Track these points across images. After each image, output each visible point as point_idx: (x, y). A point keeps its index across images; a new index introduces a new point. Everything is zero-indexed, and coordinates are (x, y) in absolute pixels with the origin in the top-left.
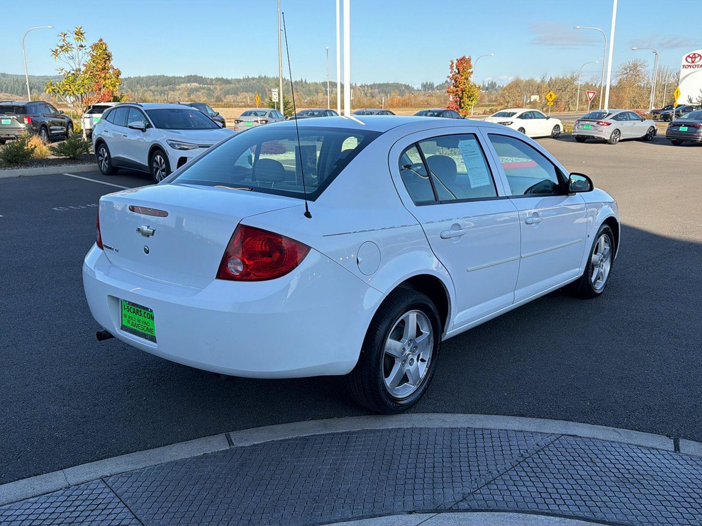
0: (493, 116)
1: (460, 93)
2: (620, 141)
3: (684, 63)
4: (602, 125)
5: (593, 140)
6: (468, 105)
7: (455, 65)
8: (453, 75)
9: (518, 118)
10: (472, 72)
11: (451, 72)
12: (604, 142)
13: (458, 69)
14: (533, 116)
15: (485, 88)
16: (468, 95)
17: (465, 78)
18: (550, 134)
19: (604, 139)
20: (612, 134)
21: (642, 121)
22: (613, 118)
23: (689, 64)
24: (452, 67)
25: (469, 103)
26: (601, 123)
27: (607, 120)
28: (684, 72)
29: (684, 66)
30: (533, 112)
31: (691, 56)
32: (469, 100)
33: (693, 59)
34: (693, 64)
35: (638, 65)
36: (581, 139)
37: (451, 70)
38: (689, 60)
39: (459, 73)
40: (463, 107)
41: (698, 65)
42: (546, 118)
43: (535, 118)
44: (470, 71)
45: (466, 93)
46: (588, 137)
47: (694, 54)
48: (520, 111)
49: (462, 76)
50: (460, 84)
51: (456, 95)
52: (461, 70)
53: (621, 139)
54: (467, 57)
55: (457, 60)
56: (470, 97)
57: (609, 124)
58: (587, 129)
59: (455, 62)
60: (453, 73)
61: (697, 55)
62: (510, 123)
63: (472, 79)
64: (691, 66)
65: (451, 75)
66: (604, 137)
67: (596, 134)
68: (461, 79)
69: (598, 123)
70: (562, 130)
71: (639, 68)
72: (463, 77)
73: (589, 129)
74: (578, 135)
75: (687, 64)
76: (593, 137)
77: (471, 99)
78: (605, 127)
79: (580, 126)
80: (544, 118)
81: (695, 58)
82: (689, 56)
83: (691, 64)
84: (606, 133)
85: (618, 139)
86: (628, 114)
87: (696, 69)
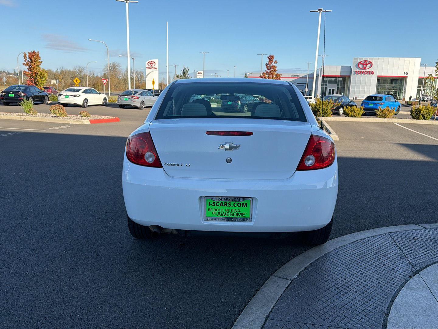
0: (65, 91)
1: (34, 75)
2: (145, 107)
3: (147, 66)
4: (135, 98)
5: (129, 107)
6: (41, 83)
7: (27, 56)
8: (27, 63)
9: (82, 92)
10: (41, 62)
11: (25, 61)
12: (137, 108)
13: (31, 59)
14: (91, 92)
15: (17, 74)
16: (40, 77)
17: (37, 66)
18: (102, 103)
19: (137, 106)
20: (140, 104)
21: (153, 96)
22: (139, 94)
23: (150, 67)
24: (25, 57)
25: (42, 82)
26: (134, 97)
27: (137, 95)
28: (148, 71)
29: (147, 68)
30: (90, 89)
31: (150, 62)
32: (42, 80)
33: (151, 64)
34: (152, 67)
35: (116, 65)
36: (122, 106)
37: (25, 60)
38: (149, 64)
39: (32, 62)
40: (38, 85)
41: (154, 68)
42: (98, 93)
43: (92, 93)
44: (40, 61)
45: (39, 76)
46: (127, 105)
47: (152, 62)
48: (83, 89)
49: (34, 64)
50: (34, 69)
51: (31, 76)
52: (33, 60)
53: (145, 106)
54: (36, 52)
55: (29, 53)
56: (42, 78)
57: (138, 98)
58: (126, 100)
59: (28, 54)
60: (27, 62)
61: (153, 62)
62: (78, 96)
63: (42, 66)
64: (151, 68)
65: (25, 63)
66: (137, 105)
67: (132, 103)
68: (34, 66)
69: (132, 97)
70: (108, 101)
71: (116, 67)
72: (36, 65)
73: (127, 101)
74: (121, 104)
75: (148, 66)
76: (131, 105)
77: (43, 79)
78: (136, 99)
79: (122, 99)
80: (97, 93)
81: (152, 63)
82: (149, 62)
83: (151, 67)
84: (137, 103)
85: (144, 106)
86: (147, 93)
87: (154, 70)
